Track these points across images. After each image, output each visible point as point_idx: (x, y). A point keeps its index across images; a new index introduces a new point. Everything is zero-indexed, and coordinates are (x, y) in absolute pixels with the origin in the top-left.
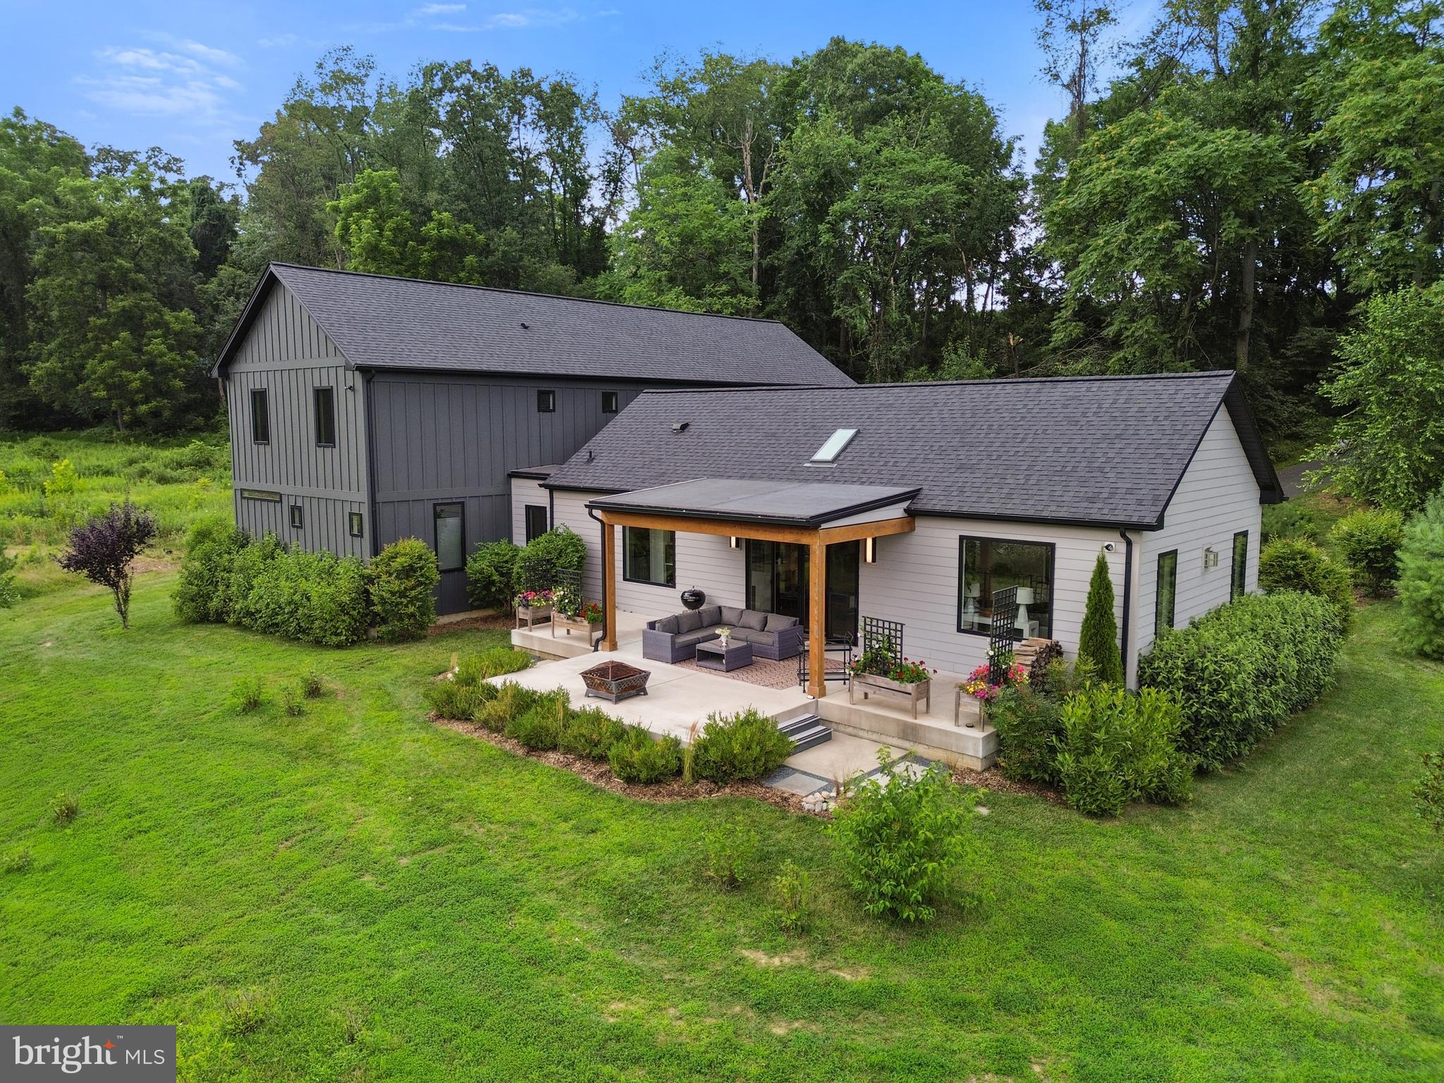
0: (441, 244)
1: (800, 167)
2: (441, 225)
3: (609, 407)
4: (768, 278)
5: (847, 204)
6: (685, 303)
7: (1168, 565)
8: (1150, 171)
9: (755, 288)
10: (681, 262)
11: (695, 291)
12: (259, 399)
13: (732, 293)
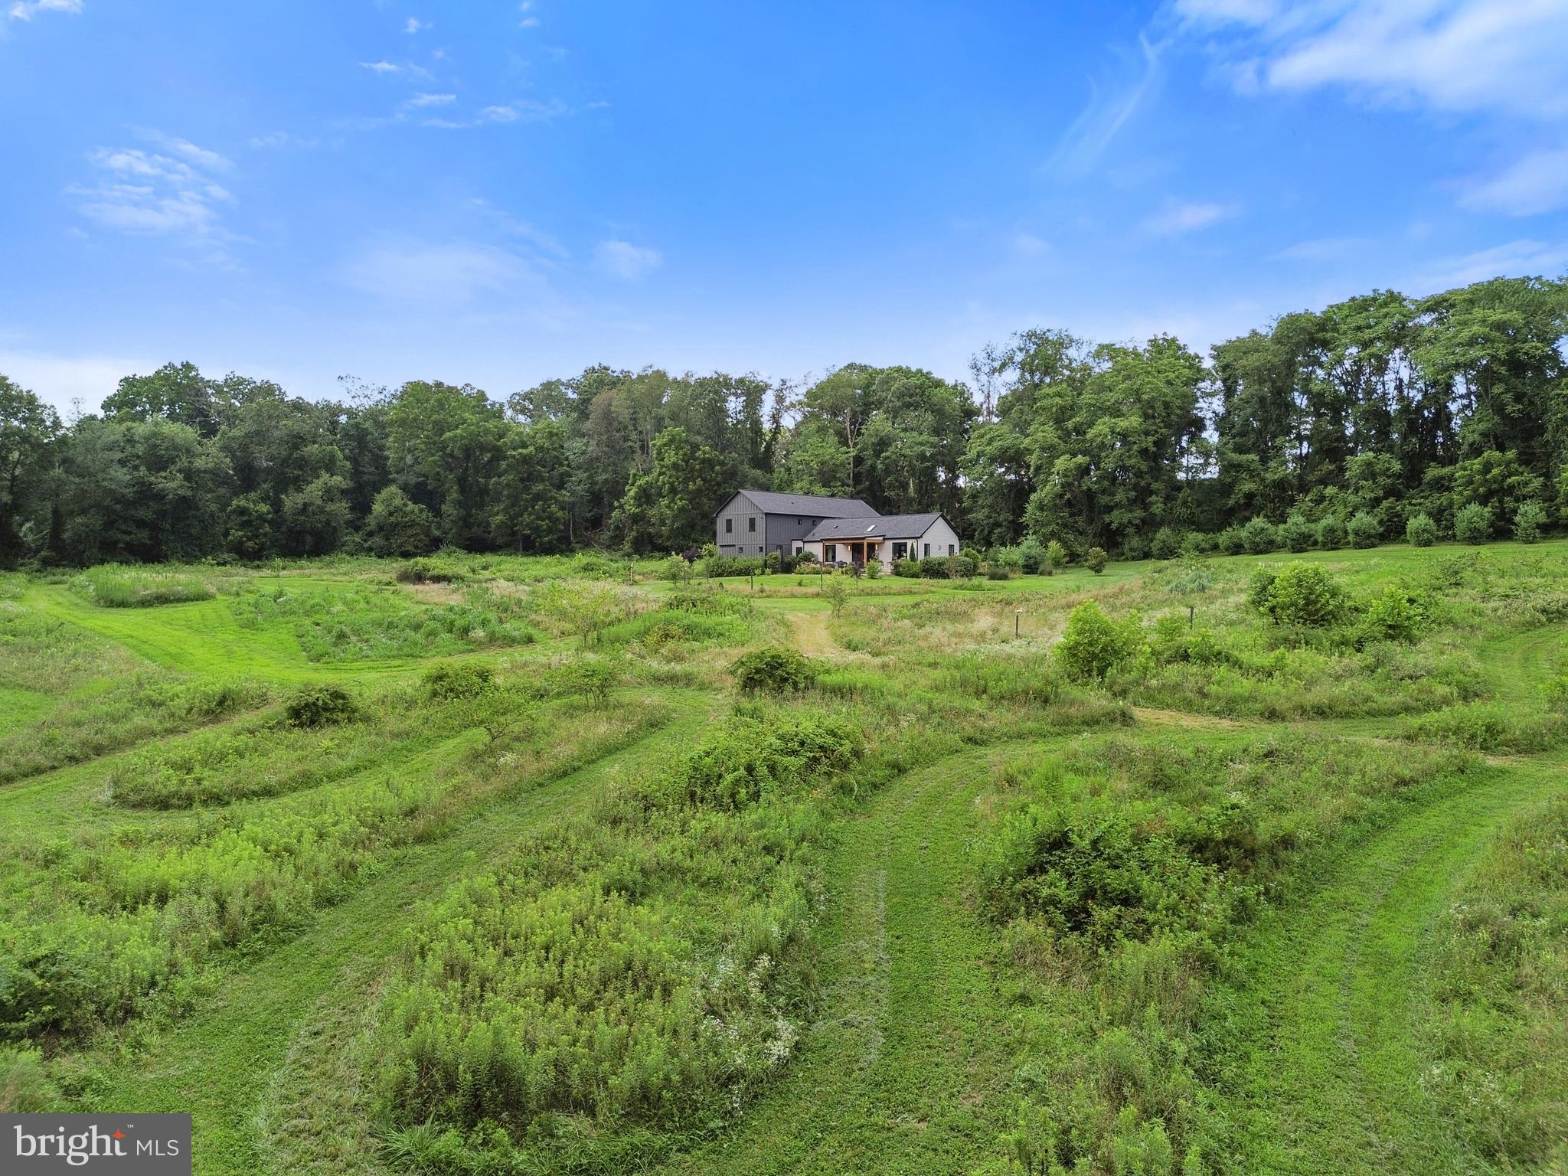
0: (703, 461)
1: (871, 436)
2: (704, 453)
3: (814, 525)
4: (857, 478)
5: (888, 454)
6: (824, 491)
7: (927, 546)
8: (988, 448)
9: (851, 482)
10: (821, 473)
11: (826, 484)
12: (729, 522)
13: (842, 486)
